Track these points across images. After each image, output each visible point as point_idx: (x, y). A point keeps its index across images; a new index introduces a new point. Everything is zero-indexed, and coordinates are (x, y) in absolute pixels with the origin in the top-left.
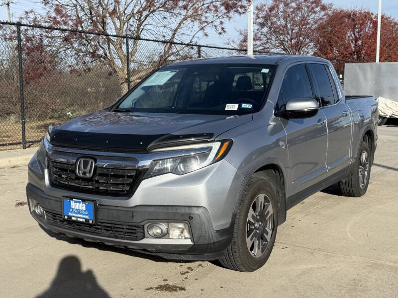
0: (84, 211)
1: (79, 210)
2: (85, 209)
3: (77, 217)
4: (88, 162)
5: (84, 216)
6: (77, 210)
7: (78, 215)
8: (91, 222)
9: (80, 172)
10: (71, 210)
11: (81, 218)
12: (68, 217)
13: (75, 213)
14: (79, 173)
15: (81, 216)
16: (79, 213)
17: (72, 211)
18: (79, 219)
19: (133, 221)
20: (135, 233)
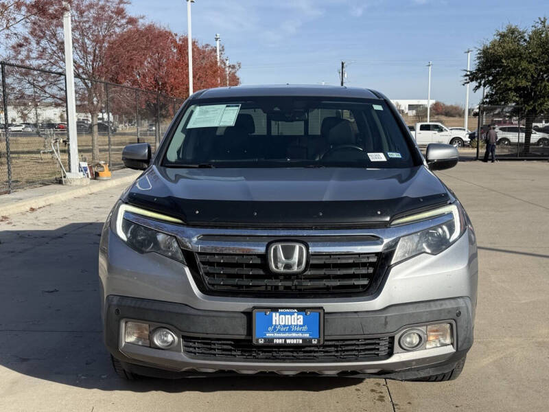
0: (300, 326)
1: (289, 326)
2: (302, 323)
3: (286, 339)
4: (293, 248)
5: (300, 335)
6: (285, 326)
7: (286, 335)
8: (315, 342)
9: (280, 265)
10: (270, 329)
11: (293, 338)
12: (265, 339)
13: (279, 331)
14: (277, 267)
15: (294, 335)
16: (290, 331)
17: (275, 329)
18: (288, 341)
19: (387, 331)
20: (378, 349)
